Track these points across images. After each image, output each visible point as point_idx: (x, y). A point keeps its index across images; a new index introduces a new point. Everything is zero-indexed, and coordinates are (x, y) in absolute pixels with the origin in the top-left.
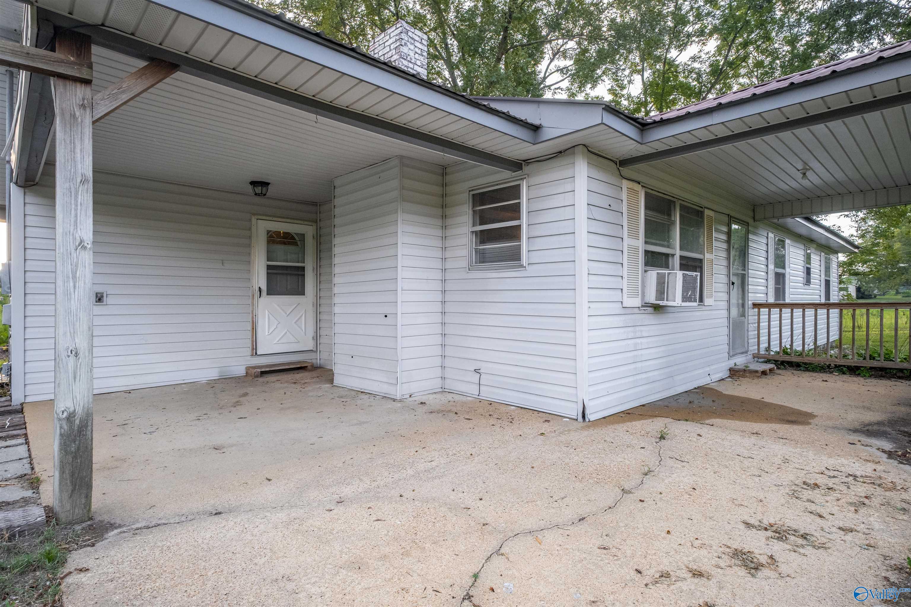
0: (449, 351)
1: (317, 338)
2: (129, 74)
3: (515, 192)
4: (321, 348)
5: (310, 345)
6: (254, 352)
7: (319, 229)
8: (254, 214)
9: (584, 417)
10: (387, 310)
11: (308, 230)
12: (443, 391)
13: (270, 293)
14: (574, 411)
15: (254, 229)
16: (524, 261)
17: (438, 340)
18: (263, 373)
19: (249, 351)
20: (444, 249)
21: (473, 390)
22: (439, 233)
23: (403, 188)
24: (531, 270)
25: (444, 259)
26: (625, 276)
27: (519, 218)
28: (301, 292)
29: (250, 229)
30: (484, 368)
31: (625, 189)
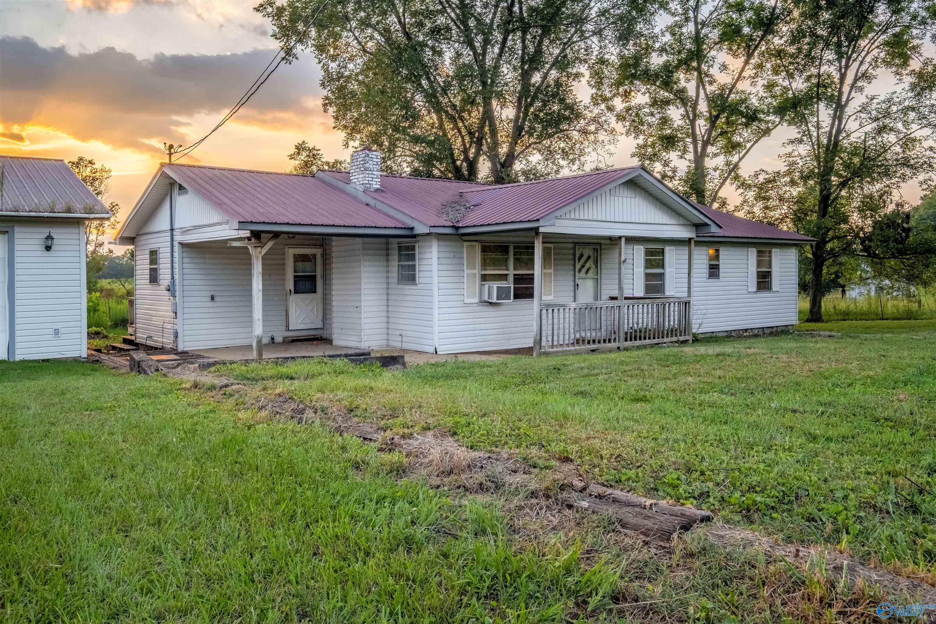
0: (390, 326)
1: (324, 319)
2: (271, 235)
3: (413, 248)
4: (327, 326)
5: (320, 325)
6: (288, 329)
7: (325, 250)
8: (286, 245)
9: (436, 353)
10: (357, 304)
11: (318, 252)
12: (388, 346)
13: (296, 292)
14: (432, 350)
15: (286, 253)
16: (417, 282)
17: (385, 319)
18: (293, 341)
19: (284, 328)
20: (388, 272)
21: (398, 345)
22: (385, 263)
23: (364, 243)
24: (419, 286)
25: (388, 277)
26: (465, 288)
27: (414, 260)
28: (313, 290)
29: (284, 254)
30: (404, 333)
31: (465, 246)
